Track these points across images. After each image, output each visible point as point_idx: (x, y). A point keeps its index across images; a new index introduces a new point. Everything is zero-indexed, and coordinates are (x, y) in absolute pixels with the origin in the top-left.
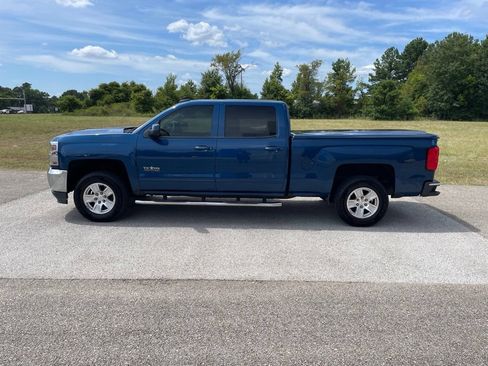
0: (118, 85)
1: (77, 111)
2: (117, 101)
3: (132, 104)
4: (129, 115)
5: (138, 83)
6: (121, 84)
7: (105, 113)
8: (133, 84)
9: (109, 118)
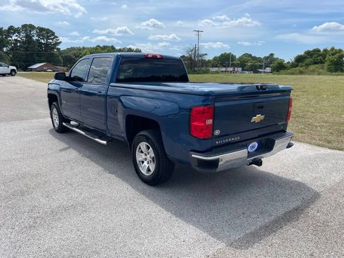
0: (319, 51)
1: (282, 71)
2: (315, 63)
3: (326, 65)
4: (319, 74)
5: (337, 48)
6: (322, 50)
7: (301, 73)
8: (333, 49)
9: (303, 76)
